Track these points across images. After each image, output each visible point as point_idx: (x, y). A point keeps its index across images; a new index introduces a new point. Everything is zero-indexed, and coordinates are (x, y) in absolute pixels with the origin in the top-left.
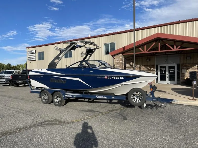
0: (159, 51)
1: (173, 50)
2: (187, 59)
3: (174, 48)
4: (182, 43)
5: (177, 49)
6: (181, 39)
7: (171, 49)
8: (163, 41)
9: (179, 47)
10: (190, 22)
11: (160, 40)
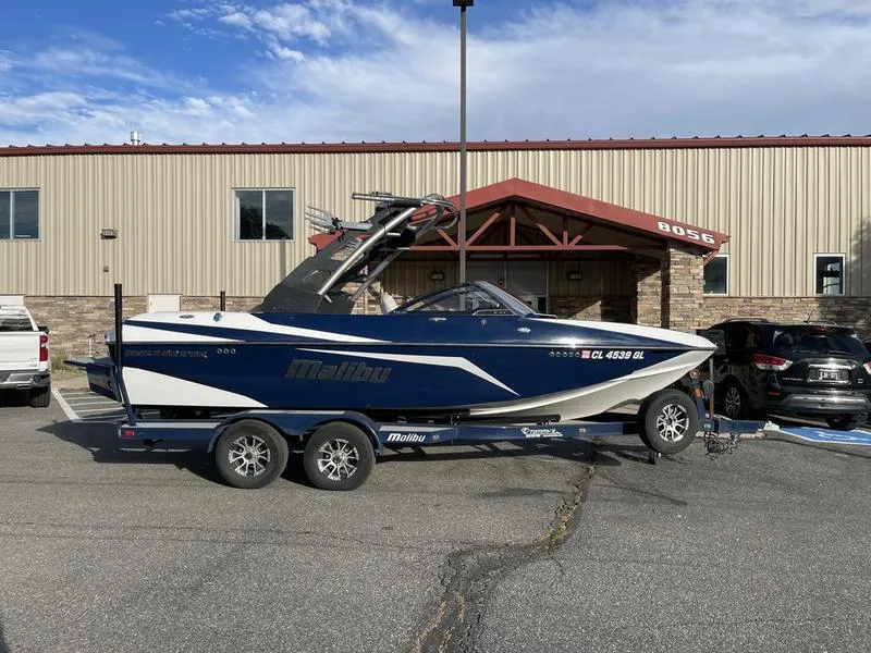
0: (512, 247)
1: (559, 246)
2: (569, 279)
3: (562, 242)
4: (585, 225)
5: (573, 246)
6: (592, 211)
7: (554, 244)
8: (526, 212)
9: (579, 237)
10: (580, 149)
11: (516, 208)
